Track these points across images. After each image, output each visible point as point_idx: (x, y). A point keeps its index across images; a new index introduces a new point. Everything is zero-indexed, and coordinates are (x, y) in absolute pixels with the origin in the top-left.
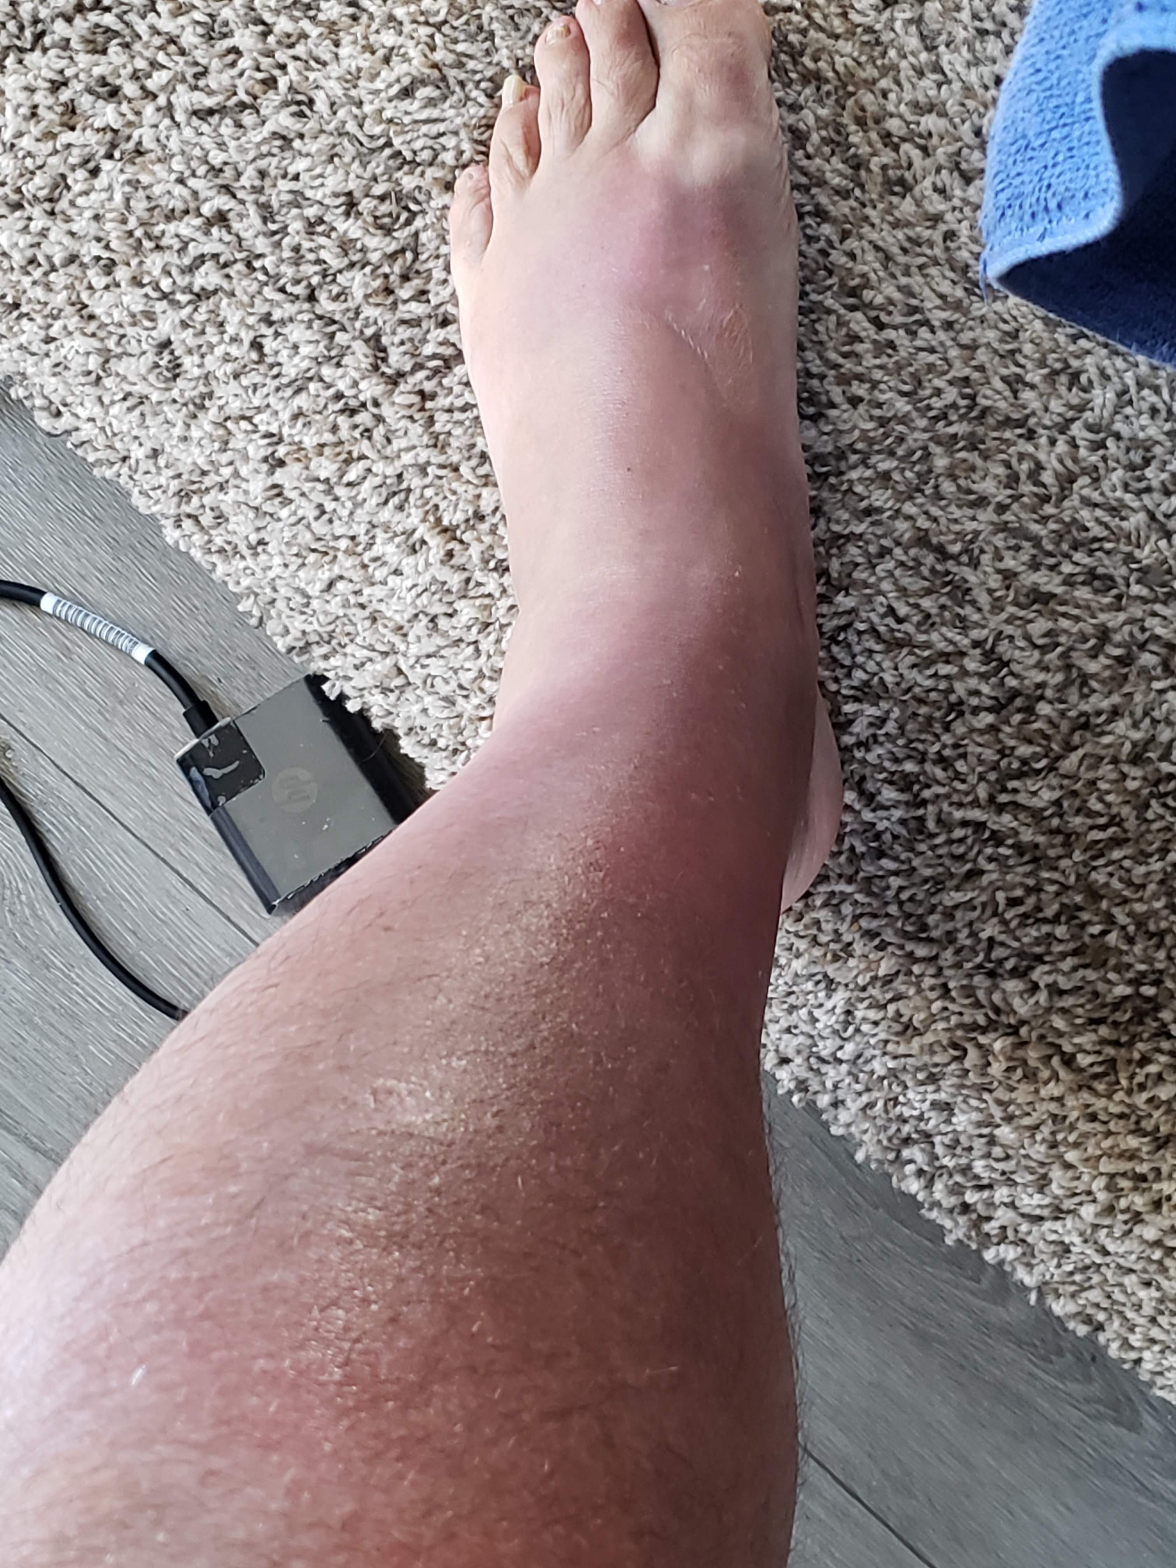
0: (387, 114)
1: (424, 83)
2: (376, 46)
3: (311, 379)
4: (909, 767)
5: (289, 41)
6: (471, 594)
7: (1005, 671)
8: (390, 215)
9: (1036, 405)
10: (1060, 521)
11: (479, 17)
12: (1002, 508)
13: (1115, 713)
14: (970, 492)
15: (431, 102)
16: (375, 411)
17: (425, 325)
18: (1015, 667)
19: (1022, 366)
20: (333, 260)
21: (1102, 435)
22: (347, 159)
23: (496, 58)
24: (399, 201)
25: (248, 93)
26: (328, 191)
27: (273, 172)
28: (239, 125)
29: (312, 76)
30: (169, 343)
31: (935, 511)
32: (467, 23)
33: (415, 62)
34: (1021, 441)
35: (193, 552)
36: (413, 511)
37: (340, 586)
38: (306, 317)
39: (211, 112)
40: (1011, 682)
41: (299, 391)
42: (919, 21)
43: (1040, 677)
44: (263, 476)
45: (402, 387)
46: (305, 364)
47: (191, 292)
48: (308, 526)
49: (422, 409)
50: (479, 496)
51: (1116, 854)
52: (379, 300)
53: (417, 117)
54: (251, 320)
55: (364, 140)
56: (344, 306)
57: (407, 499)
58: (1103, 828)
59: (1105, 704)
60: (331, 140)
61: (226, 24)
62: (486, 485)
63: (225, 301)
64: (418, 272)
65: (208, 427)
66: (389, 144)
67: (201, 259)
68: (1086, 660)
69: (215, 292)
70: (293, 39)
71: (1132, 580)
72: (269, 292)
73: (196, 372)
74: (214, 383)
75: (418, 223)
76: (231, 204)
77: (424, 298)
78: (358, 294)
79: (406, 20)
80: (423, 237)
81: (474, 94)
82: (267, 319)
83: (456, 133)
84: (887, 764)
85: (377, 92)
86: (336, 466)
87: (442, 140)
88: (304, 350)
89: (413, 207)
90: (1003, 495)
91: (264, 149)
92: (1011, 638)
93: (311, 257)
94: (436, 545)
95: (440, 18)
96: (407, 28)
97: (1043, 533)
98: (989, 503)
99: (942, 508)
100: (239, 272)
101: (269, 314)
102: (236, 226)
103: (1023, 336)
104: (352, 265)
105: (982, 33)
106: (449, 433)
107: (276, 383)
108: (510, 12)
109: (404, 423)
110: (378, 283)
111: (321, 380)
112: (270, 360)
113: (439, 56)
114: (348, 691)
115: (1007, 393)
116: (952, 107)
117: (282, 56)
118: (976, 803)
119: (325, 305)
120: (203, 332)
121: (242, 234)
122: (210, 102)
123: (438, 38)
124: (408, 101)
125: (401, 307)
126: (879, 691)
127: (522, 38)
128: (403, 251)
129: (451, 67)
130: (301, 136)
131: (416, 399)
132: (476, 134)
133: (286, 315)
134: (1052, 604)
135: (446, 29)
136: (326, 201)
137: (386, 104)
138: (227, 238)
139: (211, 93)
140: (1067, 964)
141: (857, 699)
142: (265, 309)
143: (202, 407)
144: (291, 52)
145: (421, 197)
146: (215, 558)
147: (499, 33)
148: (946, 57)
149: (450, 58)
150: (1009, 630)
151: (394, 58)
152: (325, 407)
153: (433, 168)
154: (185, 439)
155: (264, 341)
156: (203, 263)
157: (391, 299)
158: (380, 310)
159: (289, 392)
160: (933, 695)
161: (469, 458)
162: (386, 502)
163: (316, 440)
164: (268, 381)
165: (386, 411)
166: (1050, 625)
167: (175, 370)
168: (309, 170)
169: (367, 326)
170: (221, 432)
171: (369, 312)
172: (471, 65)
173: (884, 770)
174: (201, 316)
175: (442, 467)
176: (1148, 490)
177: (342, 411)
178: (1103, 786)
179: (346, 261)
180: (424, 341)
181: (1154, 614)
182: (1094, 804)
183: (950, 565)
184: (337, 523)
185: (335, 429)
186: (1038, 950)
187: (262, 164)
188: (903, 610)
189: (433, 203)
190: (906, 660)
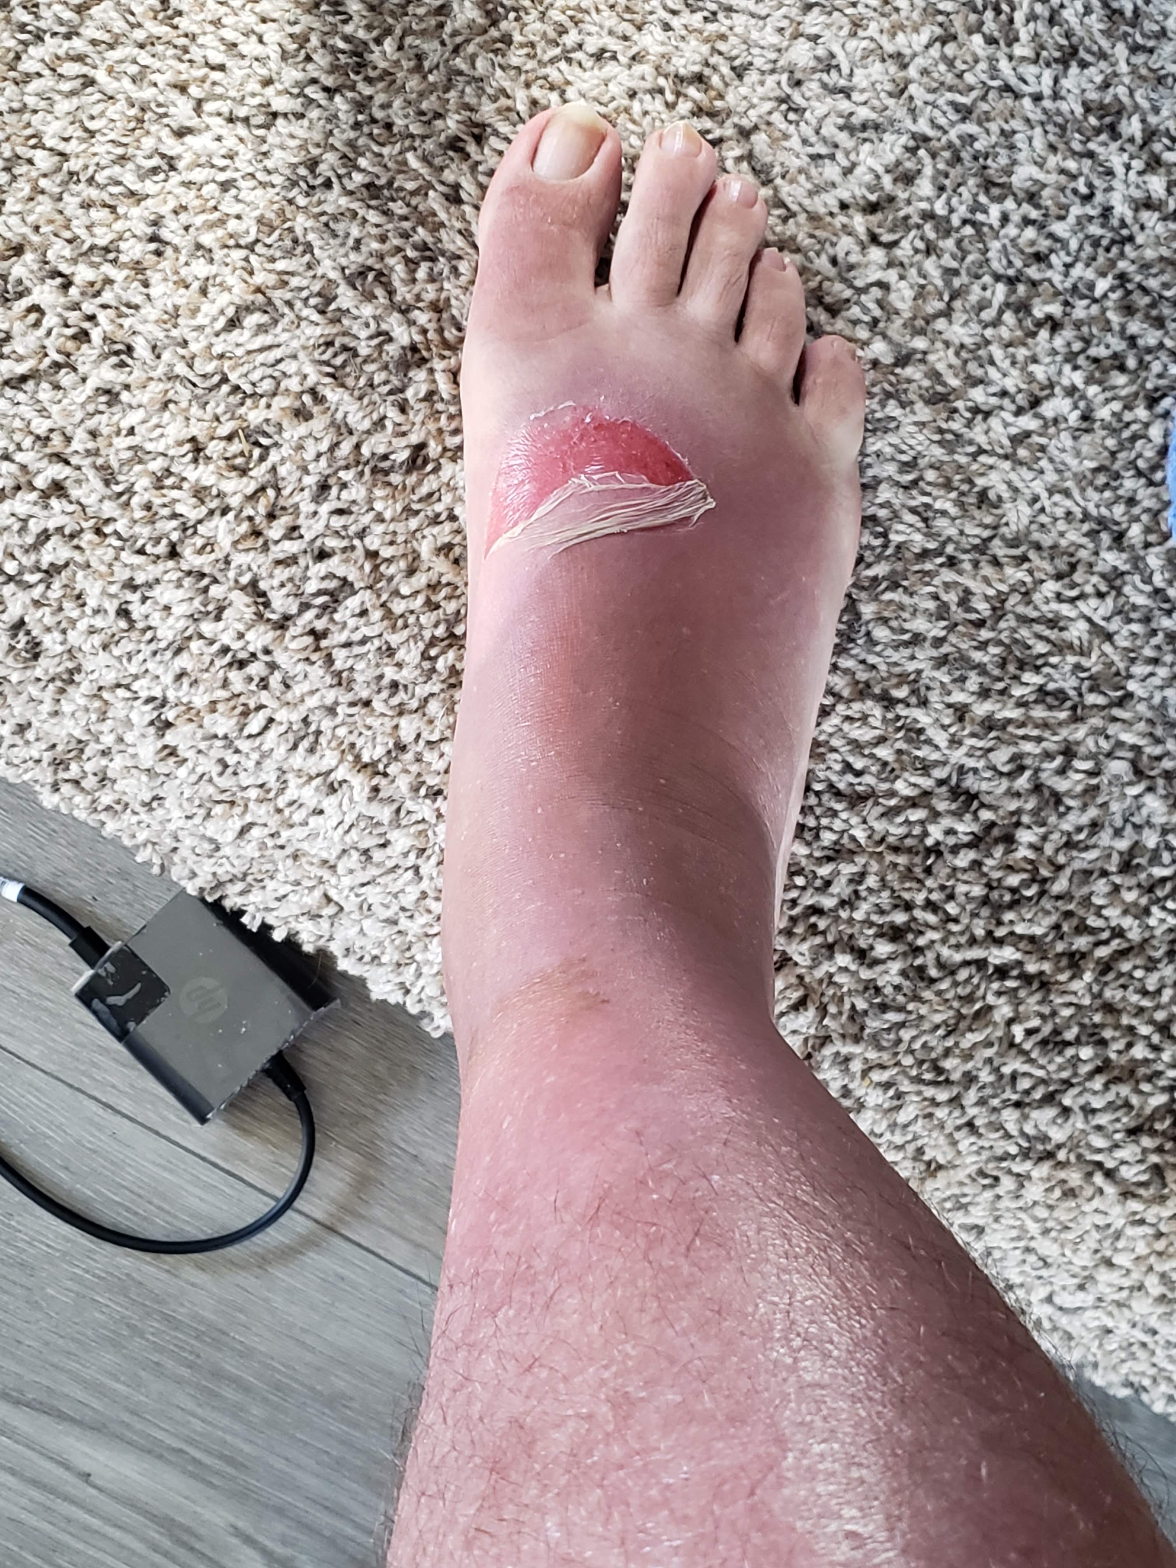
0: (217, 350)
1: (249, 309)
2: (189, 280)
3: (189, 638)
4: (900, 918)
5: (94, 290)
6: (404, 822)
7: (975, 804)
8: (242, 454)
9: (953, 532)
10: (999, 643)
11: (290, 230)
12: (938, 642)
13: (1095, 826)
14: (904, 631)
15: (261, 329)
16: (267, 658)
17: (302, 562)
18: (987, 799)
19: (929, 494)
20: (190, 511)
21: (1023, 548)
22: (184, 404)
23: (320, 271)
24: (247, 437)
25: (59, 352)
26: (171, 442)
27: (105, 431)
28: (57, 387)
29: (127, 322)
30: (21, 623)
31: (872, 659)
32: (281, 239)
33: (235, 290)
34: (944, 571)
35: (76, 813)
36: (328, 752)
37: (255, 832)
38: (174, 576)
39: (24, 379)
40: (986, 815)
41: (179, 651)
42: (749, 157)
43: (1013, 805)
44: (151, 739)
45: (293, 631)
46: (182, 623)
47: (39, 570)
48: (210, 780)
49: (317, 649)
50: (396, 727)
51: (1125, 966)
52: (248, 544)
53: (251, 347)
54: (113, 589)
55: (195, 380)
56: (213, 556)
57: (316, 741)
58: (1106, 942)
59: (1085, 819)
60: (161, 386)
61: (20, 282)
62: (401, 714)
63: (80, 574)
64: (283, 508)
65: (82, 701)
66: (225, 380)
67: (45, 536)
68: (1057, 778)
69: (67, 565)
70: (97, 287)
71: (1084, 689)
72: (127, 556)
73: (59, 649)
74: (79, 655)
75: (274, 456)
76: (67, 471)
77: (296, 534)
78: (225, 542)
79: (215, 246)
80: (282, 471)
81: (305, 312)
82: (131, 585)
83: (295, 357)
84: (875, 918)
85: (200, 328)
86: (234, 721)
87: (281, 367)
88: (177, 610)
89: (264, 441)
90: (937, 630)
91: (91, 408)
92: (975, 771)
93: (165, 512)
94: (360, 784)
95: (251, 238)
96: (218, 254)
97: (986, 659)
98: (925, 639)
99: (879, 654)
100: (90, 542)
101: (132, 579)
102: (75, 493)
103: (922, 462)
104: (211, 513)
105: (816, 158)
106: (351, 669)
107: (153, 646)
108: (324, 219)
109: (301, 666)
110: (245, 527)
111: (201, 636)
112: (140, 625)
113: (259, 278)
114: (270, 920)
115: (921, 525)
116: (804, 241)
117: (89, 307)
118: (973, 941)
119: (191, 559)
120: (61, 609)
121: (83, 501)
122: (22, 369)
123: (253, 258)
124: (237, 332)
125: (273, 548)
126: (852, 846)
127: (343, 244)
128: (263, 489)
129: (274, 288)
130: (127, 387)
131: (309, 640)
132: (316, 355)
133: (151, 578)
134: (1011, 729)
135: (259, 248)
136: (171, 453)
137: (214, 340)
138: (70, 508)
139: (20, 359)
140: (1098, 1083)
141: (829, 859)
142: (126, 574)
143: (72, 681)
144: (99, 301)
145: (270, 430)
146: (103, 816)
147: (317, 243)
148: (786, 190)
149: (272, 279)
150: (971, 763)
151: (211, 289)
152: (212, 662)
153: (277, 399)
154: (56, 713)
155: (130, 607)
156: (48, 538)
157: (261, 541)
158: (252, 554)
159: (169, 654)
160: (909, 842)
161: (379, 691)
162: (295, 747)
163: (207, 699)
164: (142, 646)
165: (280, 658)
166: (1013, 750)
167: (35, 651)
168: (144, 422)
169: (240, 574)
170: (97, 704)
171: (238, 559)
172: (295, 282)
173: (871, 924)
174: (57, 590)
175: (353, 704)
176: (1082, 596)
177: (230, 665)
178: (1098, 901)
179: (204, 510)
180: (305, 579)
181: (1115, 719)
182: (1093, 921)
183: (901, 710)
184: (242, 775)
185: (225, 684)
186: (1065, 1075)
187: (91, 424)
188: (859, 764)
189: (286, 435)
190: (872, 812)
